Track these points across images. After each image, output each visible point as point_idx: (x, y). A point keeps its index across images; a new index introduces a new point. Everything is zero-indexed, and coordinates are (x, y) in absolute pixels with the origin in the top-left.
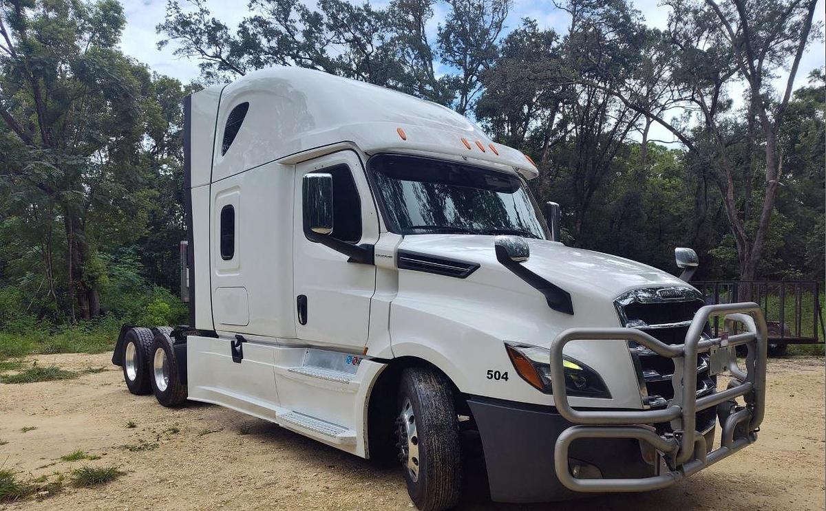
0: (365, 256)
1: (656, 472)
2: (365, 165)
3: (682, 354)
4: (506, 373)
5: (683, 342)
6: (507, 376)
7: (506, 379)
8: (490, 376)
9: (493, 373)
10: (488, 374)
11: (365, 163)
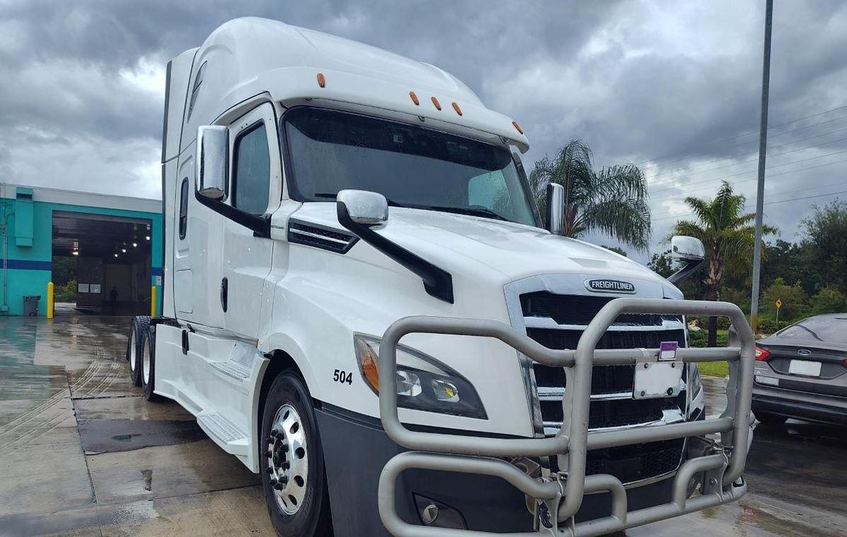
0: (262, 227)
1: (535, 528)
2: (278, 120)
3: (572, 364)
4: (351, 375)
5: (574, 347)
6: (351, 378)
7: (350, 382)
8: (336, 377)
9: (339, 374)
10: (335, 374)
11: (278, 117)
